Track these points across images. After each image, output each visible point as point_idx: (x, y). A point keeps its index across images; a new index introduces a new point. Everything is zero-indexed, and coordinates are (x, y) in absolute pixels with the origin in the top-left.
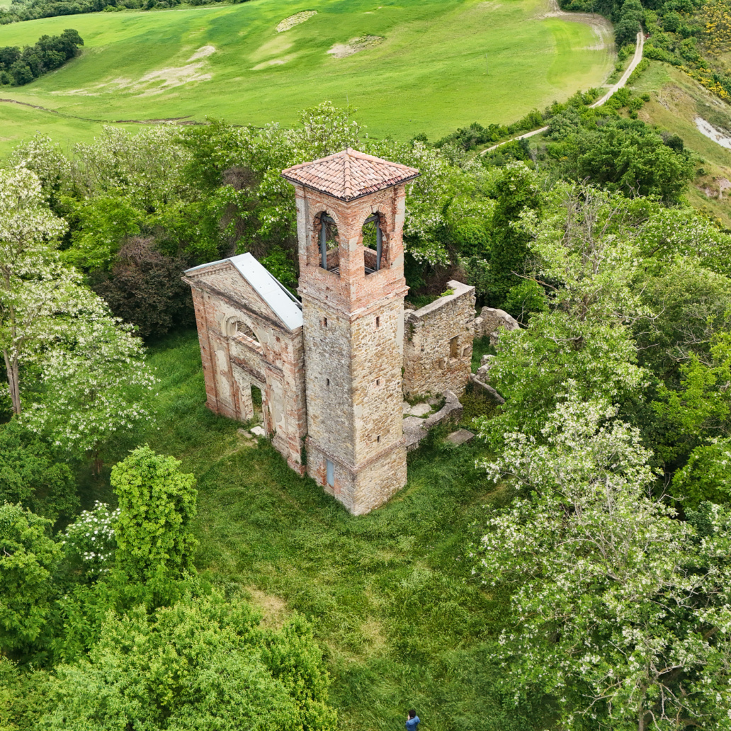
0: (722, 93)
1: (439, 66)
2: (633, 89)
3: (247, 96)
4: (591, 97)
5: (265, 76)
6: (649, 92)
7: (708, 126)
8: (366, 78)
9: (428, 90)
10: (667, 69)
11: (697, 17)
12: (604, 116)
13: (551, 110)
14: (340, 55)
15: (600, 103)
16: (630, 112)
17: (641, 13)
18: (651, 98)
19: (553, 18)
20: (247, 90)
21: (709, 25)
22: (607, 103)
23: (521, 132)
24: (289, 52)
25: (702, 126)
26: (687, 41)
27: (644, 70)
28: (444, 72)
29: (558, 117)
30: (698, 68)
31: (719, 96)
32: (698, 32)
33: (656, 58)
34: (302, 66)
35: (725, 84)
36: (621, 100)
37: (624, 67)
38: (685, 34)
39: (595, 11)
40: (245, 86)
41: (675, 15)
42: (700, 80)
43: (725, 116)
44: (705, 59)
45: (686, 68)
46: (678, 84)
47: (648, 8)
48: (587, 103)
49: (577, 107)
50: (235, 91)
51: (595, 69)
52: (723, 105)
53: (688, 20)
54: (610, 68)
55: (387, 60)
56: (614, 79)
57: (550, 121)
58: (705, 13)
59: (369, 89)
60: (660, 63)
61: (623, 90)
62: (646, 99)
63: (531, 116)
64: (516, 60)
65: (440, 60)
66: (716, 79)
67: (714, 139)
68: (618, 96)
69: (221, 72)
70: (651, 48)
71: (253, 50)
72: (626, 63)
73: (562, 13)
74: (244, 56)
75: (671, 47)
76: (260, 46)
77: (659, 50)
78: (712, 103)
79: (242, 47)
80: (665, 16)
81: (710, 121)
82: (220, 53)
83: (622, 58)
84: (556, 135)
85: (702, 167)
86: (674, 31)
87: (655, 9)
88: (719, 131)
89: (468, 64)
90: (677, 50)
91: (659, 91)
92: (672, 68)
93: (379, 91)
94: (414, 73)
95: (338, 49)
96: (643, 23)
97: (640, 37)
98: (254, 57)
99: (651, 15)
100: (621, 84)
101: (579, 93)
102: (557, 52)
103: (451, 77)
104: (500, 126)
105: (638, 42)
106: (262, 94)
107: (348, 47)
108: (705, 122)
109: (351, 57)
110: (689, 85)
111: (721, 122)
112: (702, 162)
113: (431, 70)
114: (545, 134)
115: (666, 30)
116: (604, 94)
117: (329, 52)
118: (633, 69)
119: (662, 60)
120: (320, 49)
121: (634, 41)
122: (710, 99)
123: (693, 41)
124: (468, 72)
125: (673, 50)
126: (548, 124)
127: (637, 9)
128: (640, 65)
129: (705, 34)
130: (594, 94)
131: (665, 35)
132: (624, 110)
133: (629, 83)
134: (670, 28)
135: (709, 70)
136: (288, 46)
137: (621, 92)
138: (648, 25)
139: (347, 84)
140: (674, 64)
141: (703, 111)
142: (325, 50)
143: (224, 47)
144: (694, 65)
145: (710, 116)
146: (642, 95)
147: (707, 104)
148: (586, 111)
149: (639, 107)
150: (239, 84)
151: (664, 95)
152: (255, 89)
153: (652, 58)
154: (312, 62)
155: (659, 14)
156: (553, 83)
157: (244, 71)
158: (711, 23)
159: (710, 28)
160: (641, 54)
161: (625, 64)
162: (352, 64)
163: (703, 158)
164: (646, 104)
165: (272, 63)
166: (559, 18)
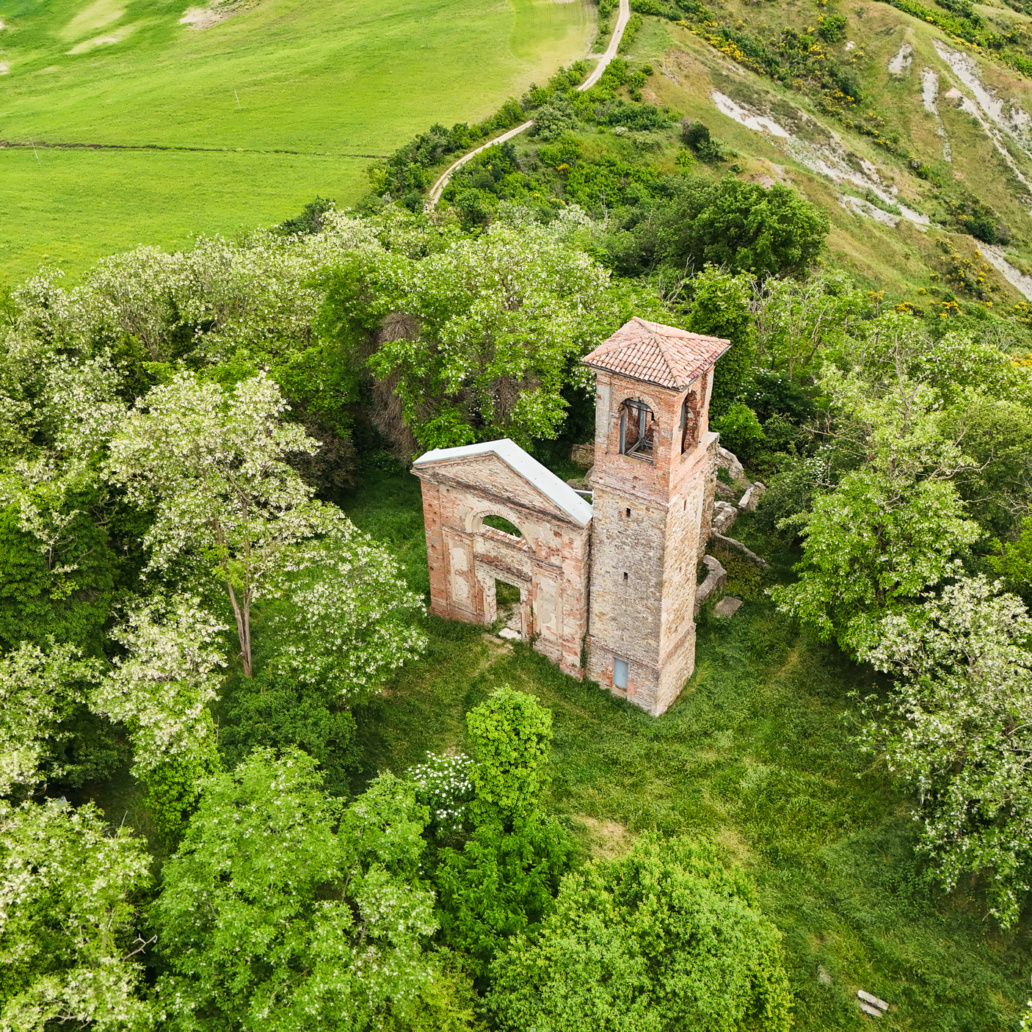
0: (737, 53)
1: (353, 37)
2: (628, 58)
3: (75, 97)
4: (578, 75)
5: (93, 63)
6: (650, 62)
7: (729, 102)
8: (250, 58)
9: (348, 75)
10: (666, 27)
12: (602, 101)
13: (529, 97)
14: (200, 25)
15: (588, 84)
16: (632, 92)
18: (656, 71)
20: (71, 87)
22: (600, 83)
23: (498, 132)
24: (121, 24)
25: (722, 102)
27: (637, 30)
28: (364, 47)
29: (543, 107)
30: (701, 21)
31: (734, 59)
33: (649, 12)
34: (145, 44)
35: (738, 41)
36: (617, 75)
37: (611, 27)
40: (66, 79)
42: (708, 39)
43: (748, 87)
44: (707, 8)
45: (688, 23)
46: (683, 48)
48: (575, 83)
49: (564, 90)
50: (51, 90)
51: (572, 31)
52: (741, 70)
54: (592, 29)
55: (274, 30)
56: (600, 46)
57: (533, 113)
59: (261, 77)
60: (655, 18)
61: (617, 62)
62: (648, 72)
63: (507, 109)
64: (462, 23)
65: (352, 28)
66: (726, 35)
67: (738, 120)
68: (613, 71)
69: (21, 60)
71: (63, 23)
72: (612, 21)
74: (51, 33)
76: (72, 16)
78: (729, 69)
79: (45, 18)
81: (731, 96)
82: (12, 30)
83: (605, 15)
84: (546, 133)
85: (737, 162)
88: (742, 108)
89: (396, 31)
91: (662, 59)
92: (671, 26)
93: (278, 79)
94: (320, 48)
95: (194, 15)
98: (68, 33)
100: (610, 55)
101: (561, 70)
102: (513, 9)
103: (377, 53)
104: (470, 127)
106: (98, 92)
107: (210, 12)
108: (725, 97)
109: (219, 27)
110: (697, 47)
111: (744, 96)
112: (735, 156)
113: (344, 44)
114: (531, 133)
116: (593, 69)
117: (183, 21)
118: (622, 31)
119: (658, 14)
120: (167, 17)
122: (725, 64)
124: (400, 44)
126: (532, 118)
128: (630, 25)
130: (579, 68)
132: (623, 90)
133: (621, 51)
135: (715, 24)
136: (118, 14)
137: (615, 65)
139: (225, 70)
140: (673, 18)
141: (721, 81)
142: (176, 19)
143: (17, 20)
144: (695, 18)
145: (731, 88)
146: (642, 67)
147: (724, 73)
148: (577, 96)
149: (640, 83)
150: (55, 77)
151: (668, 64)
152: (84, 83)
153: (643, 13)
154: (160, 38)
156: (521, 56)
157: (57, 56)
160: (627, 7)
161: (610, 23)
162: (222, 39)
163: (735, 150)
164: (649, 78)
165: (99, 41)
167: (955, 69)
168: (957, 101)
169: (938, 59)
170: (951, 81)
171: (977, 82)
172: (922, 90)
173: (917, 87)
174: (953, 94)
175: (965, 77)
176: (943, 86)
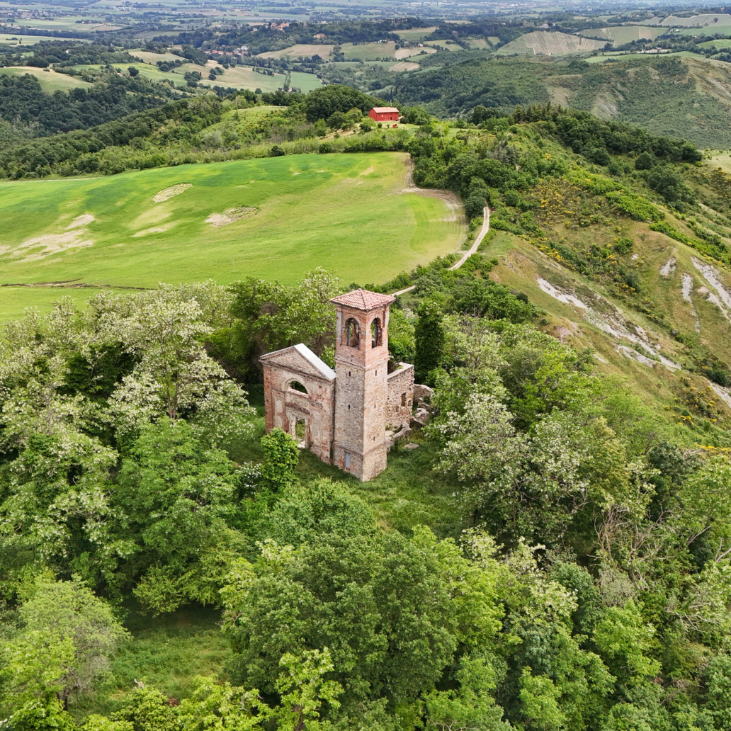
0: (558, 257)
1: (313, 235)
2: (483, 254)
3: (132, 261)
4: (449, 261)
5: (147, 243)
6: (497, 257)
7: (548, 285)
8: (246, 244)
9: (306, 255)
10: (511, 238)
11: (532, 195)
12: (462, 277)
13: (416, 272)
14: (218, 224)
15: (457, 266)
16: (482, 274)
17: (485, 191)
18: (499, 262)
19: (410, 194)
20: (132, 255)
21: (543, 201)
22: (462, 267)
23: (392, 291)
24: (168, 221)
25: (543, 284)
26: (525, 214)
27: (491, 239)
28: (318, 241)
29: (423, 278)
30: (536, 237)
31: (556, 260)
32: (535, 207)
33: (501, 229)
34: (181, 234)
35: (560, 249)
36: (474, 263)
37: (475, 236)
38: (524, 209)
39: (446, 188)
40: (129, 251)
41: (516, 193)
42: (539, 247)
43: (561, 276)
44: (542, 229)
45: (526, 237)
46: (520, 250)
47: (491, 186)
48: (446, 266)
49: (438, 269)
50: (119, 256)
51: (450, 237)
52: (560, 267)
53: (526, 196)
54: (464, 237)
55: (264, 229)
56: (466, 246)
57: (417, 281)
58: (539, 191)
59: (251, 254)
60: (505, 232)
61: (475, 255)
62: (495, 263)
63: (400, 278)
64: (381, 230)
65: (313, 230)
66: (552, 246)
67: (553, 295)
68: (472, 260)
69: (102, 239)
70: (496, 220)
71: (132, 219)
72: (476, 233)
73: (417, 189)
74: (123, 224)
75: (513, 219)
76: (139, 215)
77: (503, 222)
78: (550, 265)
79: (121, 216)
80: (506, 194)
81: (549, 281)
82: (99, 221)
83: (472, 229)
84: (423, 292)
85: (546, 318)
86: (514, 206)
87: (497, 187)
88: (556, 289)
89: (340, 232)
90: (518, 222)
91: (505, 256)
92: (515, 237)
93: (260, 256)
94: (291, 240)
95: (215, 219)
96: (488, 199)
97: (486, 211)
98: (134, 224)
99: (494, 192)
100: (473, 250)
101: (439, 258)
102: (416, 223)
103: (326, 244)
104: (375, 286)
105: (485, 215)
106: (147, 259)
107: (225, 217)
108: (545, 282)
109: (229, 225)
110: (530, 251)
111: (558, 281)
112: (544, 314)
113: (307, 238)
114: (413, 292)
115: (508, 205)
116: (459, 259)
117: (207, 221)
118: (482, 238)
119: (506, 230)
120: (198, 219)
121: (481, 214)
122: (548, 263)
123: (531, 214)
124: (340, 240)
125: (514, 222)
126: (415, 284)
127: (482, 187)
128: (488, 235)
129: (540, 208)
130: (451, 258)
131: (508, 209)
132: (478, 272)
133: (479, 250)
134: (511, 203)
135: (545, 239)
136: (167, 215)
137: (473, 257)
138: (493, 201)
139: (229, 250)
140: (516, 233)
141: (543, 272)
142: (203, 219)
143: (103, 216)
144: (533, 234)
145: (549, 276)
146: (491, 260)
147: (546, 267)
148: (446, 273)
149: (489, 269)
150: (122, 249)
151: (509, 260)
152: (138, 254)
153: (497, 229)
154: (192, 230)
155: (501, 192)
156: (416, 250)
157: (125, 238)
158: (545, 199)
159: (544, 203)
160: (488, 225)
161: (475, 234)
162: (231, 232)
163: (545, 311)
164: (496, 267)
165: (152, 230)
166: (414, 193)
167: (705, 275)
168: (705, 295)
169: (694, 268)
170: (702, 282)
171: (720, 285)
172: (682, 287)
173: (678, 285)
174: (703, 290)
175: (712, 281)
176: (696, 285)
